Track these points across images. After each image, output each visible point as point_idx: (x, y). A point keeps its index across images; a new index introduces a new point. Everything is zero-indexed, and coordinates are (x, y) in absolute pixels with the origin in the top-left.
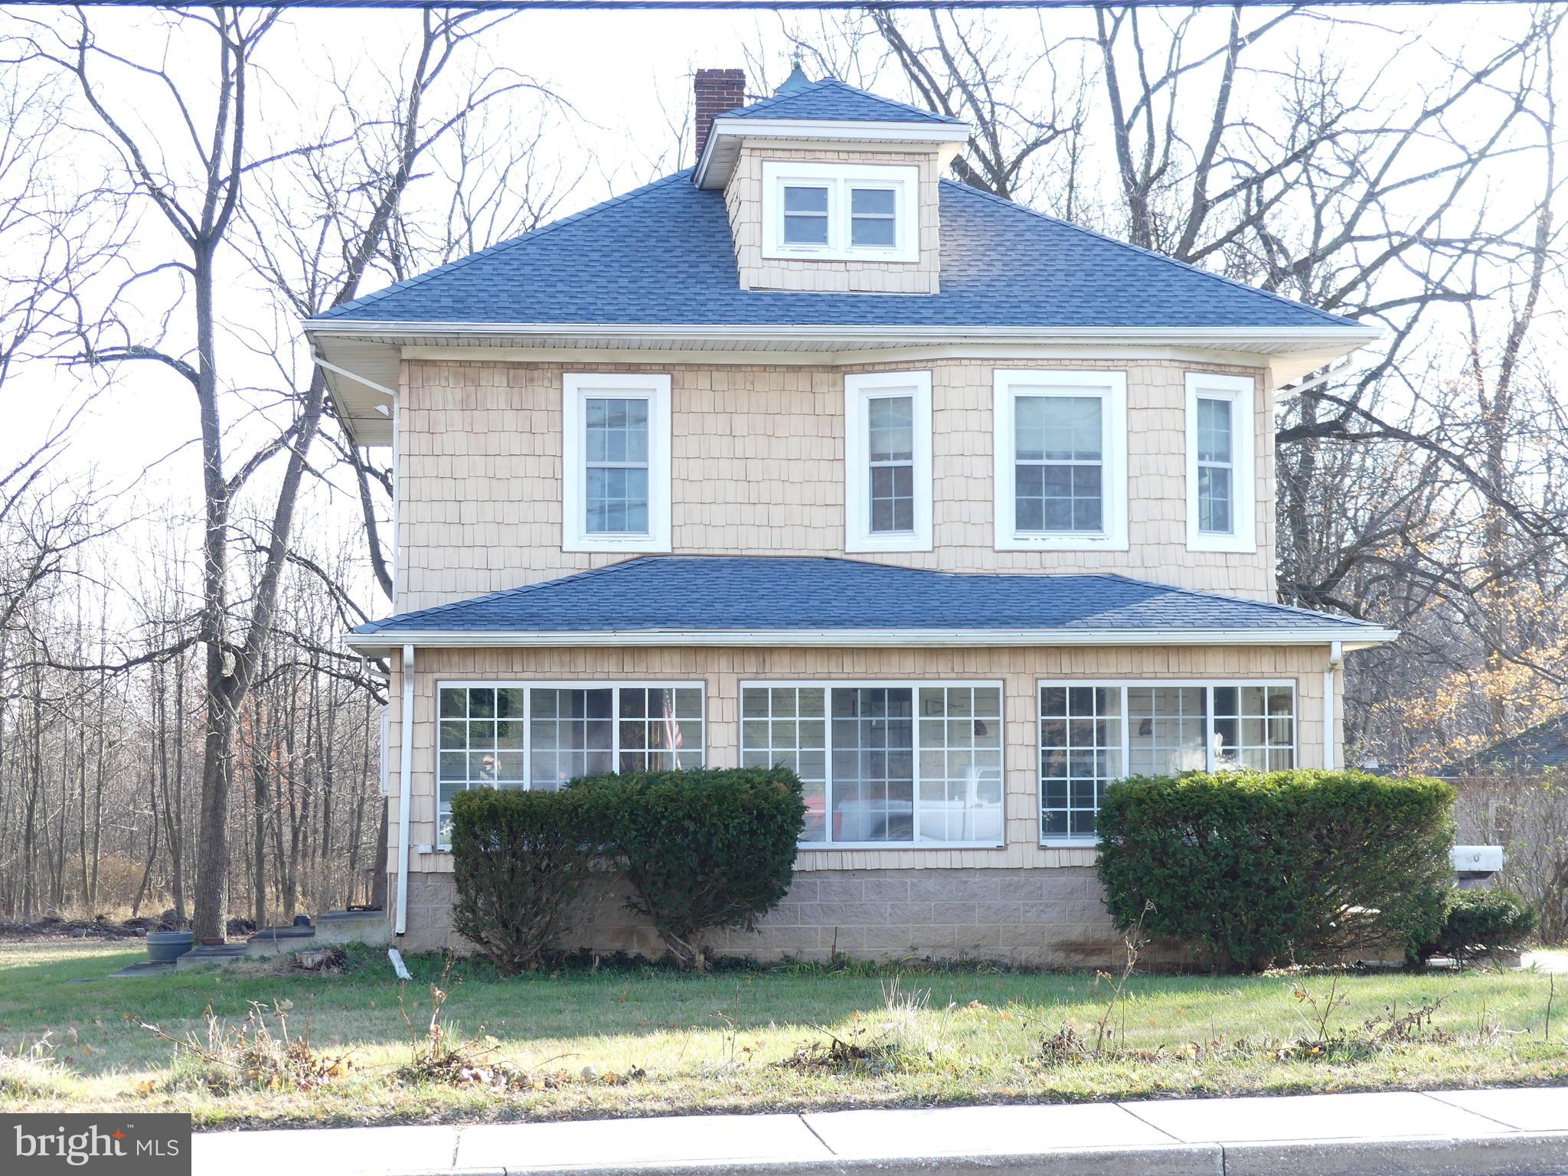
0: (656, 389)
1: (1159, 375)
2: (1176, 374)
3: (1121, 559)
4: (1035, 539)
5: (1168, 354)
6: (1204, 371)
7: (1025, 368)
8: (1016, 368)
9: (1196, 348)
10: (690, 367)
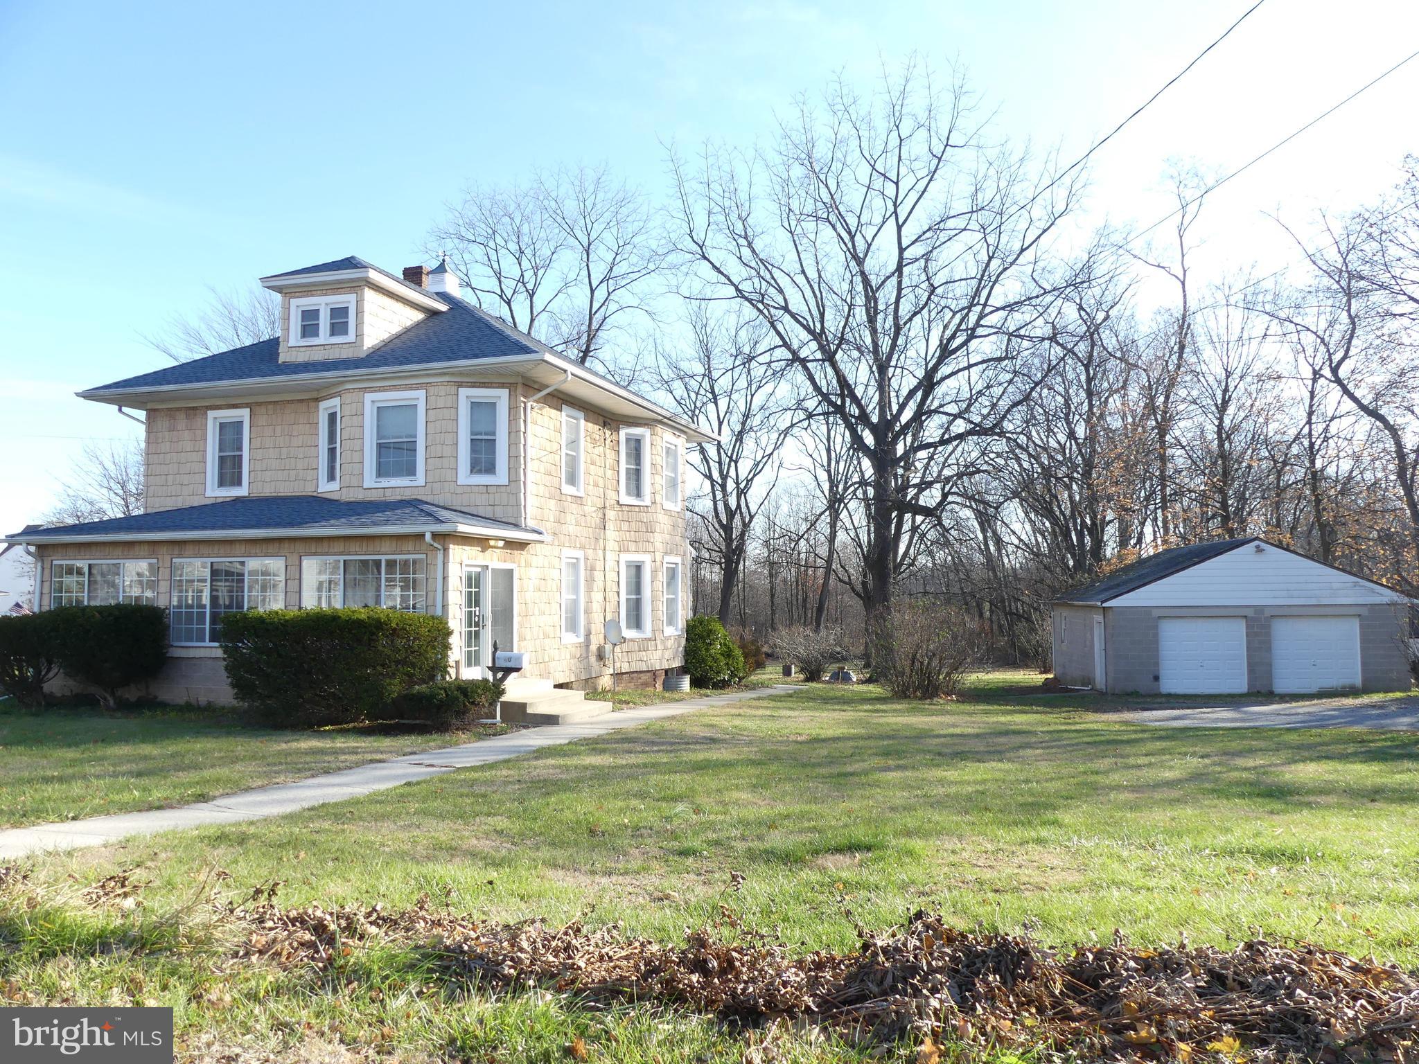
0: (244, 414)
1: (442, 390)
2: (453, 389)
3: (422, 491)
4: (385, 482)
5: (447, 378)
6: (473, 387)
7: (380, 391)
8: (375, 391)
9: (461, 374)
10: (260, 404)
